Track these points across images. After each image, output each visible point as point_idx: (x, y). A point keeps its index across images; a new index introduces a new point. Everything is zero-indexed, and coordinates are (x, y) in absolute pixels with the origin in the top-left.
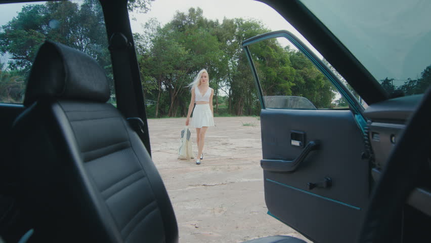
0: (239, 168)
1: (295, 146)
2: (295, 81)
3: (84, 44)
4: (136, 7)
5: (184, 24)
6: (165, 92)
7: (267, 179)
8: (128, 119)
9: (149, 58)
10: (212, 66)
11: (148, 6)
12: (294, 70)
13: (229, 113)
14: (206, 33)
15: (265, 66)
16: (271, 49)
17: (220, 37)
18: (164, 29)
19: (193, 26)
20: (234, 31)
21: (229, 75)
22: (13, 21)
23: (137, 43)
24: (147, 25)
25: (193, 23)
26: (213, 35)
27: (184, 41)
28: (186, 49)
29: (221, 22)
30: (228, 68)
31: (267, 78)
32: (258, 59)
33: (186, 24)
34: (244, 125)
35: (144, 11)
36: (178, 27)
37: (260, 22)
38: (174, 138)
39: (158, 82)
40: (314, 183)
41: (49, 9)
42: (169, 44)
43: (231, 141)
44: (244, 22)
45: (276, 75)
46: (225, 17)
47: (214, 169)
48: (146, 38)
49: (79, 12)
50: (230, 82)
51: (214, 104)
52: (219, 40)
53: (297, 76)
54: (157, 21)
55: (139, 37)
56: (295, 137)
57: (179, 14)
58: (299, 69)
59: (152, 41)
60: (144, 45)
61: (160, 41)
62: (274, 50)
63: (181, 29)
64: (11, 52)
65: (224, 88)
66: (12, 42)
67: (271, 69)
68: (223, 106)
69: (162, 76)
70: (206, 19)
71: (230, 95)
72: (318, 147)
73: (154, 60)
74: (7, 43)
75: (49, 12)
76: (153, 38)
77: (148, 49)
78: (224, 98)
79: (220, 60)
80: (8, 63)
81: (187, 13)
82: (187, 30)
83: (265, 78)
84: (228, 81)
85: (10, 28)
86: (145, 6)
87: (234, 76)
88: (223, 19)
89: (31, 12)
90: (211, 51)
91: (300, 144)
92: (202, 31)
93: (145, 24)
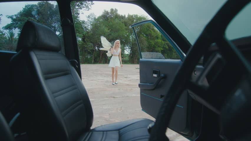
0: (132, 89)
1: (155, 77)
2: (163, 48)
3: (56, 25)
4: (84, 7)
5: (108, 17)
6: (97, 51)
7: (142, 93)
8: (70, 60)
9: (90, 34)
10: (121, 39)
11: (90, 7)
12: (163, 42)
13: (130, 63)
14: (119, 21)
15: (148, 39)
16: (152, 31)
17: (126, 24)
18: (97, 19)
19: (113, 18)
20: (133, 21)
21: (130, 43)
22: (20, 13)
23: (84, 25)
24: (89, 17)
25: (112, 16)
26: (123, 23)
27: (107, 25)
28: (109, 30)
29: (127, 16)
30: (130, 40)
31: (149, 45)
32: (145, 35)
33: (109, 17)
34: (136, 69)
35: (88, 9)
36: (105, 18)
37: (146, 17)
38: (101, 74)
39: (94, 46)
40: (162, 95)
41: (39, 7)
42: (100, 27)
43: (129, 76)
44: (138, 17)
45: (154, 44)
46: (129, 14)
47: (119, 90)
48: (88, 23)
49: (55, 9)
50: (131, 47)
51: (122, 58)
52: (126, 26)
53: (164, 45)
54: (94, 15)
55: (85, 22)
56: (155, 72)
57: (105, 11)
58: (166, 41)
59: (92, 25)
60: (87, 27)
61: (95, 25)
62: (153, 31)
63: (106, 19)
64: (19, 28)
65: (127, 50)
66: (19, 23)
67: (151, 41)
68: (127, 59)
69: (96, 43)
70: (119, 14)
71: (130, 54)
72: (165, 77)
73: (92, 34)
74: (17, 24)
75: (39, 8)
76: (92, 23)
77: (89, 28)
78: (127, 55)
79: (126, 36)
80: (17, 34)
81: (109, 11)
82: (110, 20)
83: (148, 45)
84: (129, 46)
85: (19, 16)
86: (88, 7)
87: (132, 44)
88: (128, 15)
89: (30, 8)
90: (121, 31)
91: (157, 76)
92: (117, 20)
93: (88, 16)
